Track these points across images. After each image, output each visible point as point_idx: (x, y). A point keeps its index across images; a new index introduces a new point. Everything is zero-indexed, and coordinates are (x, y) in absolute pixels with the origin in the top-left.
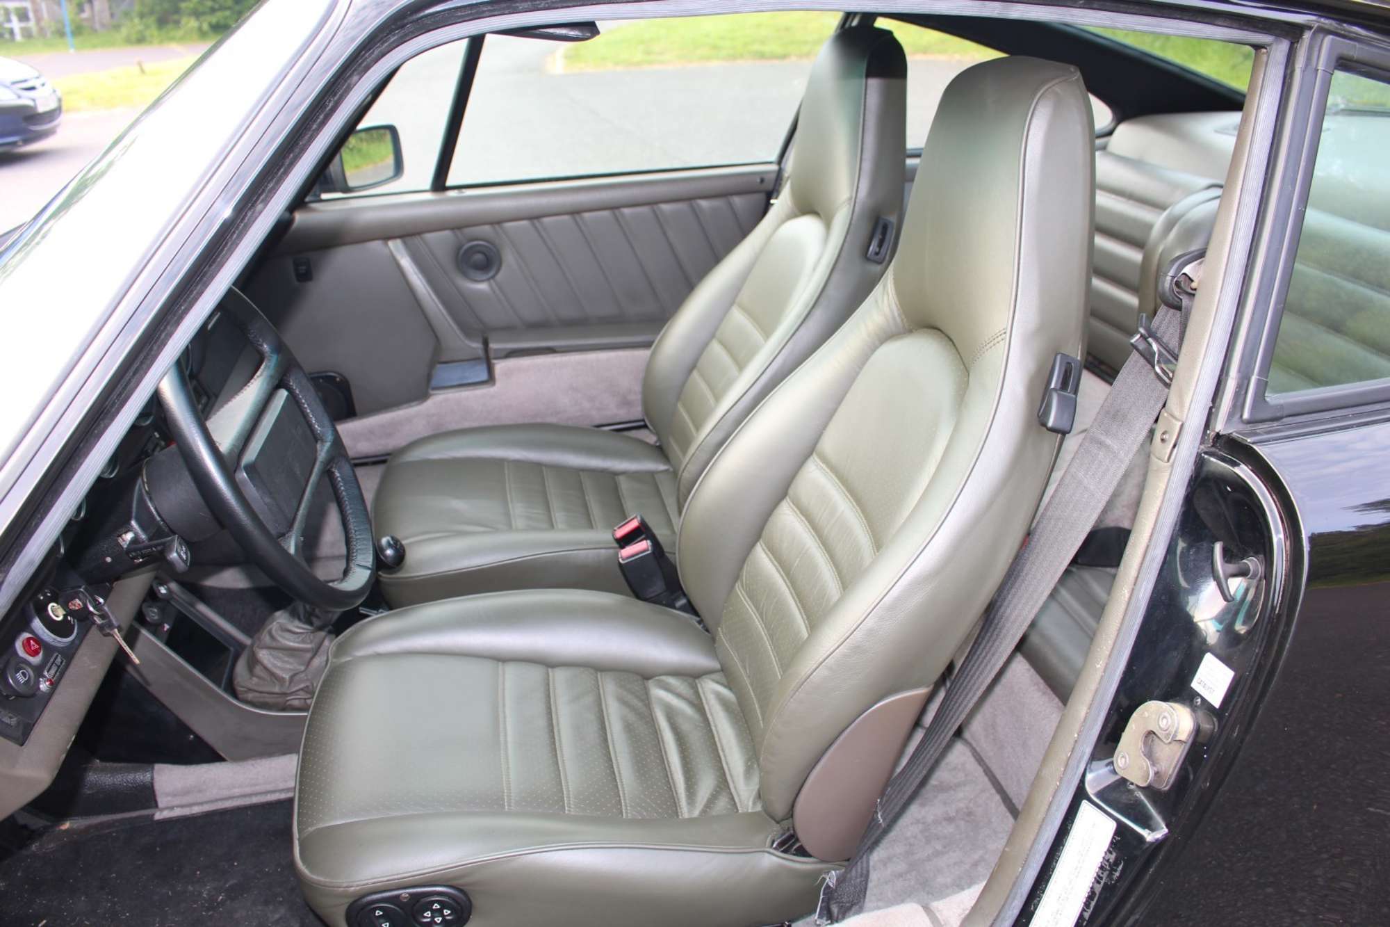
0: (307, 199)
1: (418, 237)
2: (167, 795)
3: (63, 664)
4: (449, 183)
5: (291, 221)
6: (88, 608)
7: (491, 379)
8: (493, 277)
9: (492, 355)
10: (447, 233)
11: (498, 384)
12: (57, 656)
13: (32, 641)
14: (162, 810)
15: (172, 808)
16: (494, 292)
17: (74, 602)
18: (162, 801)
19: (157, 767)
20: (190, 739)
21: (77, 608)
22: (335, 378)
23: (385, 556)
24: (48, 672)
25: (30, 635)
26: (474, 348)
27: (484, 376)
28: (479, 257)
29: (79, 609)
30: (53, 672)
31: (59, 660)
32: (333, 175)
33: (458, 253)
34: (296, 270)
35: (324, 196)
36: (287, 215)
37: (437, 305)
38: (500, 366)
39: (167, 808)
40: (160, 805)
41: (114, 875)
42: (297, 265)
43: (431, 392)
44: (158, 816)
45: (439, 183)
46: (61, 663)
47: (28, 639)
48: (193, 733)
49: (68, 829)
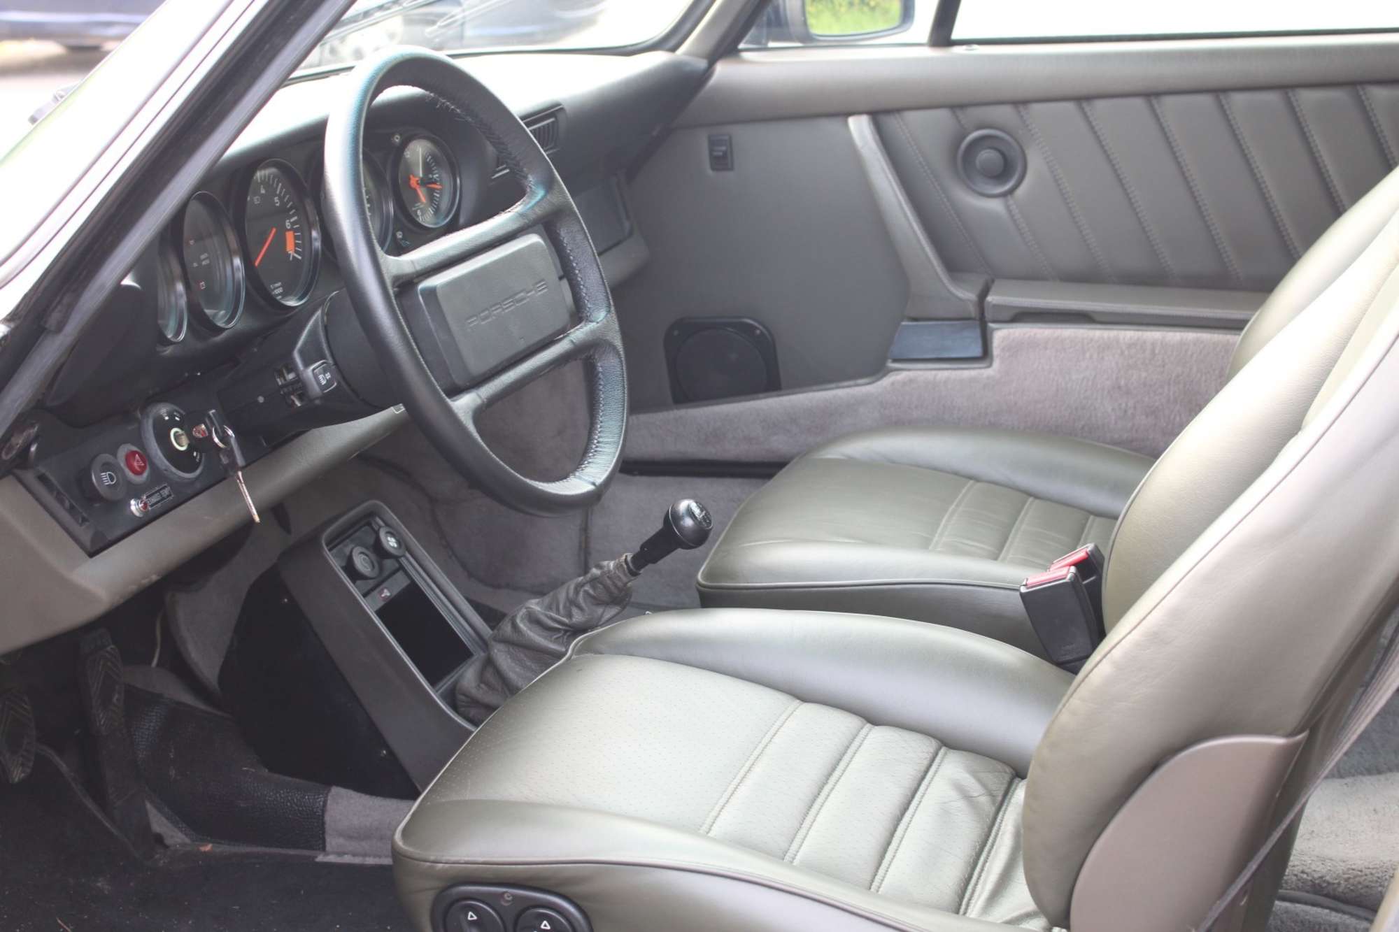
0: (741, 46)
1: (897, 115)
2: (341, 834)
3: (171, 498)
4: (956, 35)
5: (708, 72)
6: (212, 439)
7: (986, 355)
8: (1011, 191)
9: (988, 315)
10: (943, 114)
11: (996, 364)
12: (166, 487)
13: (137, 455)
14: (327, 854)
15: (340, 854)
16: (1012, 216)
17: (198, 428)
18: (332, 842)
19: (335, 790)
20: (382, 755)
21: (201, 437)
22: (753, 328)
23: (681, 529)
24: (147, 497)
25: (135, 449)
26: (961, 299)
27: (977, 351)
28: (986, 156)
29: (204, 438)
30: (154, 500)
31: (166, 492)
32: (788, 13)
33: (958, 146)
34: (711, 151)
35: (771, 44)
36: (702, 64)
37: (910, 224)
38: (1002, 335)
39: (333, 853)
40: (328, 848)
41: (237, 907)
42: (713, 143)
43: (891, 365)
44: (321, 858)
45: (942, 33)
46: (168, 496)
47: (134, 453)
48: (387, 747)
49: (208, 852)
